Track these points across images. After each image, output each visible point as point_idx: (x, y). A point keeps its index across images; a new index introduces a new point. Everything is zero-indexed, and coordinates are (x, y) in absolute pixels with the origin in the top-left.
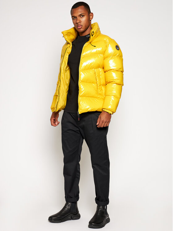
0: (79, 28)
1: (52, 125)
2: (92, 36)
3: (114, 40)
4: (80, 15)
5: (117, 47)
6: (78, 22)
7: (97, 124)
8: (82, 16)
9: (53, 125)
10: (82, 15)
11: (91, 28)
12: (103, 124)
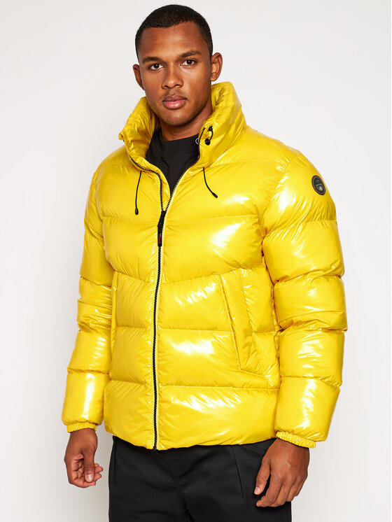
0: (172, 105)
1: (71, 482)
2: (208, 142)
3: (301, 154)
4: (182, 59)
5: (318, 183)
6: (171, 82)
7: (258, 491)
8: (185, 63)
9: (76, 481)
10: (189, 58)
11: (212, 111)
12: (284, 490)
